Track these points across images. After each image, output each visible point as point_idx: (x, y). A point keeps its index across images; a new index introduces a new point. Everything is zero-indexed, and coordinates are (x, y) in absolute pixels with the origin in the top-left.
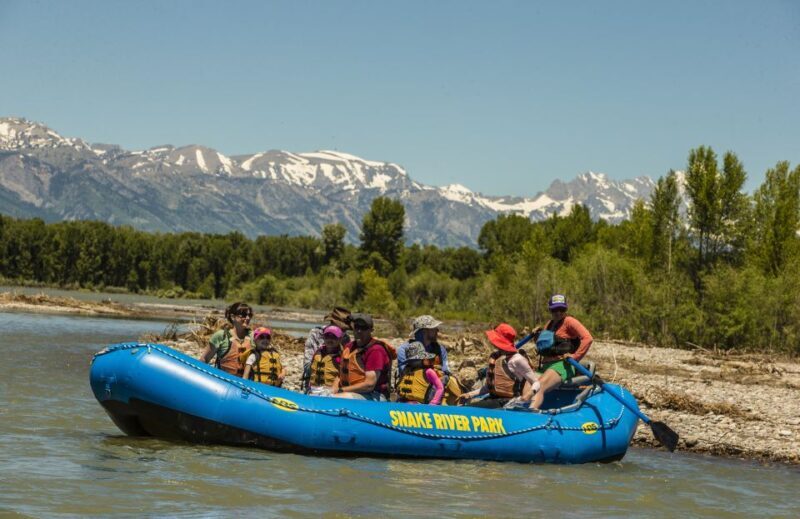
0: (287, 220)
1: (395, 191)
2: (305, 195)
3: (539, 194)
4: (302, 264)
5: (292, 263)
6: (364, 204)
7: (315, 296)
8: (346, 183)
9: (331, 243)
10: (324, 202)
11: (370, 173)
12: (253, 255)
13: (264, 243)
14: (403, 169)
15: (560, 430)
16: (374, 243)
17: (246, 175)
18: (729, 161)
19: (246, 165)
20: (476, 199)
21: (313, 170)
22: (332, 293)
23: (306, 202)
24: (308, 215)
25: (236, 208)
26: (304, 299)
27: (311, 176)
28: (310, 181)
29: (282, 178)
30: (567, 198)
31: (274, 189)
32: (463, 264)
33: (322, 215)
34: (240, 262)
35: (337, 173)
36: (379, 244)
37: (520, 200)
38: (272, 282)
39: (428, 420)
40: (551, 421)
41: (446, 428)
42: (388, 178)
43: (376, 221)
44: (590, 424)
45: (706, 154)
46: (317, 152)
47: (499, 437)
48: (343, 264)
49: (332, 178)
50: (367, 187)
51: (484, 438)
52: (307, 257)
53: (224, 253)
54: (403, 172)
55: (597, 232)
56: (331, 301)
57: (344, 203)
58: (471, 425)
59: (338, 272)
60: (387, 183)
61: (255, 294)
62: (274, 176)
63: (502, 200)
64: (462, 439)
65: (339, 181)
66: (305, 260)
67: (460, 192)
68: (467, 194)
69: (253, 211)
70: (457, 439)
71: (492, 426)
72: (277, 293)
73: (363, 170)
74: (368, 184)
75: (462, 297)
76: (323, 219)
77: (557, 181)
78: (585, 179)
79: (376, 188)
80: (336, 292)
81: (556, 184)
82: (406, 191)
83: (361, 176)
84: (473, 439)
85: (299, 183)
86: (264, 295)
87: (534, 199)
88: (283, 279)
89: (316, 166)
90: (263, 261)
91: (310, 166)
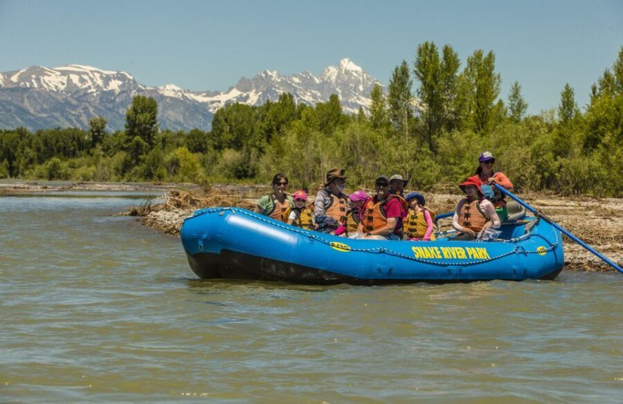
0: (48, 117)
1: (126, 92)
2: (60, 98)
3: (231, 89)
4: (72, 148)
5: (65, 148)
6: (104, 102)
7: (94, 172)
8: (89, 87)
9: (96, 132)
10: (74, 102)
11: (107, 80)
12: (35, 144)
13: (43, 135)
14: (131, 75)
15: (525, 254)
16: (136, 130)
17: (14, 86)
18: (447, 51)
19: (14, 79)
20: (185, 94)
21: (64, 79)
22: (106, 168)
23: (61, 103)
24: (63, 112)
25: (9, 111)
26: (85, 174)
27: (63, 84)
28: (62, 87)
29: (41, 86)
30: (251, 90)
31: (36, 95)
32: (195, 142)
33: (73, 112)
34: (27, 149)
35: (82, 81)
36: (140, 131)
37: (217, 93)
38: (58, 163)
39: (438, 252)
40: (518, 247)
41: (451, 257)
42: (120, 83)
43: (137, 114)
44: (542, 247)
45: (430, 47)
46: (66, 66)
47: (486, 261)
48: (106, 147)
49: (79, 85)
50: (105, 90)
51: (477, 263)
52: (75, 143)
53: (14, 144)
54: (131, 78)
55: (300, 113)
56: (106, 175)
57: (89, 102)
58: (467, 254)
59: (102, 153)
60: (119, 86)
61: (45, 173)
62: (36, 85)
63: (205, 94)
64: (463, 265)
65: (84, 87)
66: (74, 145)
67: (173, 90)
68: (179, 91)
69: (22, 111)
70: (459, 265)
71: (480, 254)
72: (63, 171)
73: (101, 77)
74: (105, 87)
75: (208, 166)
76: (74, 115)
77: (243, 78)
78: (264, 75)
79: (112, 90)
80: (109, 167)
81: (243, 80)
82: (134, 91)
83: (100, 82)
84: (470, 264)
85: (55, 90)
86: (53, 173)
87: (228, 92)
88: (66, 160)
89: (66, 77)
90: (43, 148)
91: (62, 77)
